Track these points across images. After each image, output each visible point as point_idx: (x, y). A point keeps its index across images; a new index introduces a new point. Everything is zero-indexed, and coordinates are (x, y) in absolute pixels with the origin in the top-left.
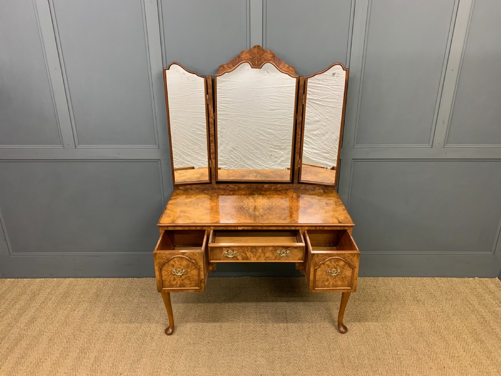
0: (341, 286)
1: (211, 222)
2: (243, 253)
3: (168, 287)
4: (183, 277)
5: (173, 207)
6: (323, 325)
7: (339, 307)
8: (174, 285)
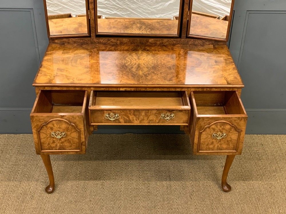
0: (226, 149)
1: (91, 82)
2: (126, 115)
3: (47, 150)
4: (63, 140)
5: (49, 63)
6: (207, 183)
7: (224, 164)
8: (53, 147)
